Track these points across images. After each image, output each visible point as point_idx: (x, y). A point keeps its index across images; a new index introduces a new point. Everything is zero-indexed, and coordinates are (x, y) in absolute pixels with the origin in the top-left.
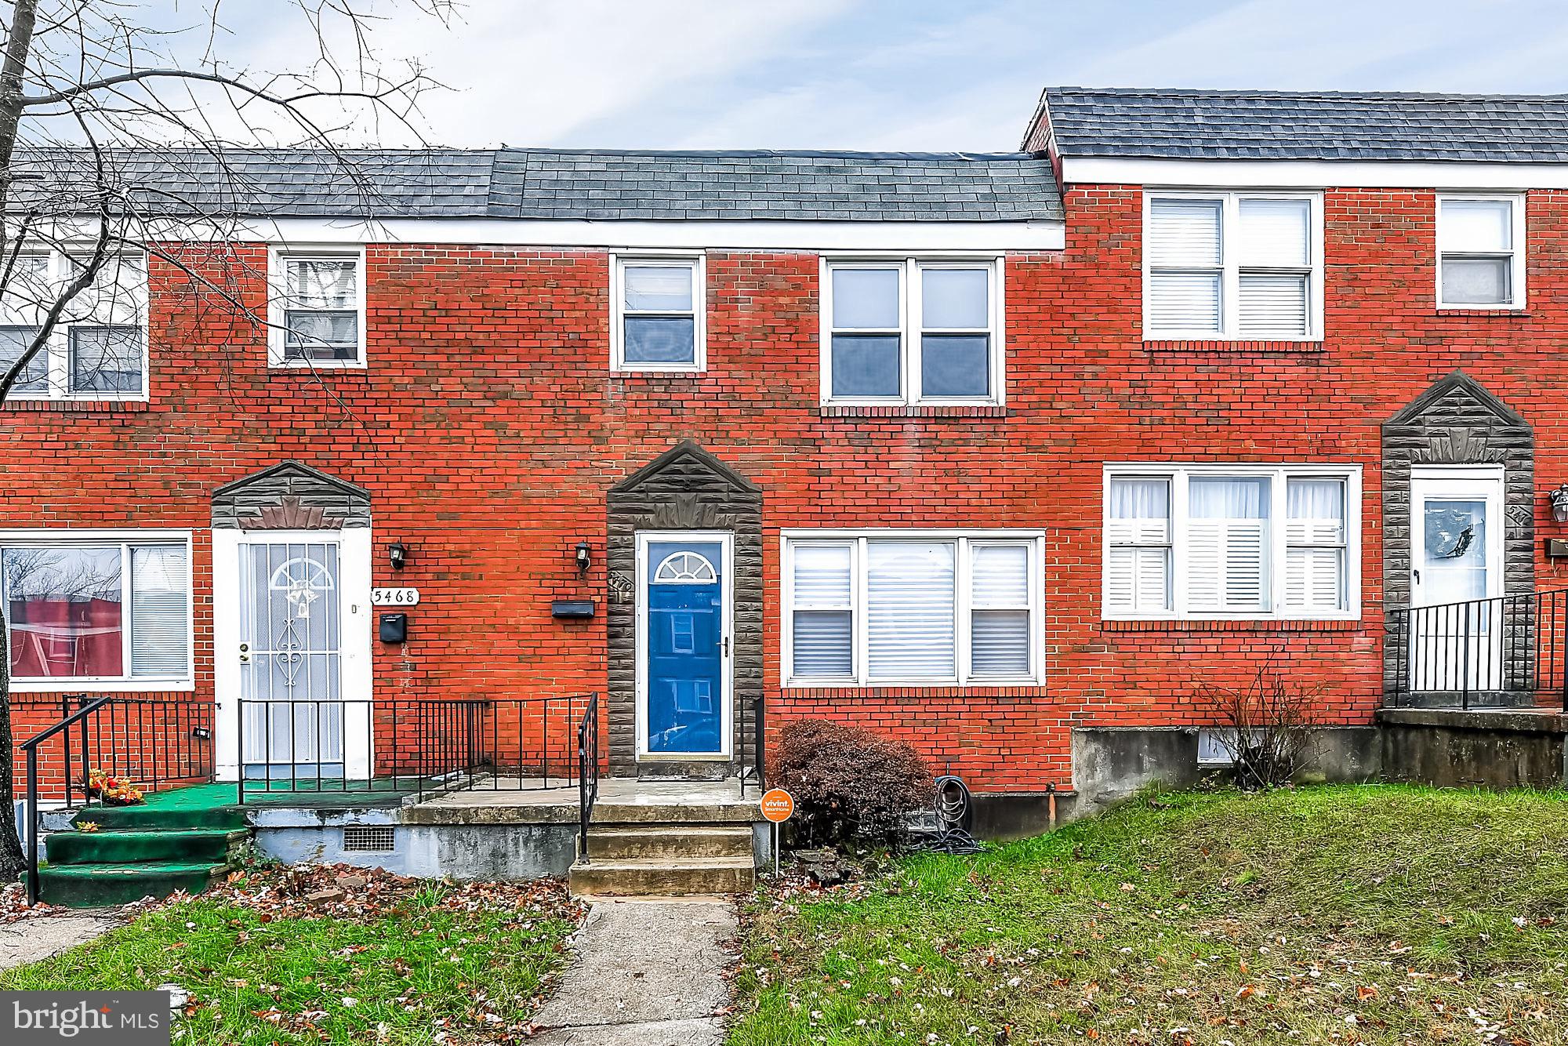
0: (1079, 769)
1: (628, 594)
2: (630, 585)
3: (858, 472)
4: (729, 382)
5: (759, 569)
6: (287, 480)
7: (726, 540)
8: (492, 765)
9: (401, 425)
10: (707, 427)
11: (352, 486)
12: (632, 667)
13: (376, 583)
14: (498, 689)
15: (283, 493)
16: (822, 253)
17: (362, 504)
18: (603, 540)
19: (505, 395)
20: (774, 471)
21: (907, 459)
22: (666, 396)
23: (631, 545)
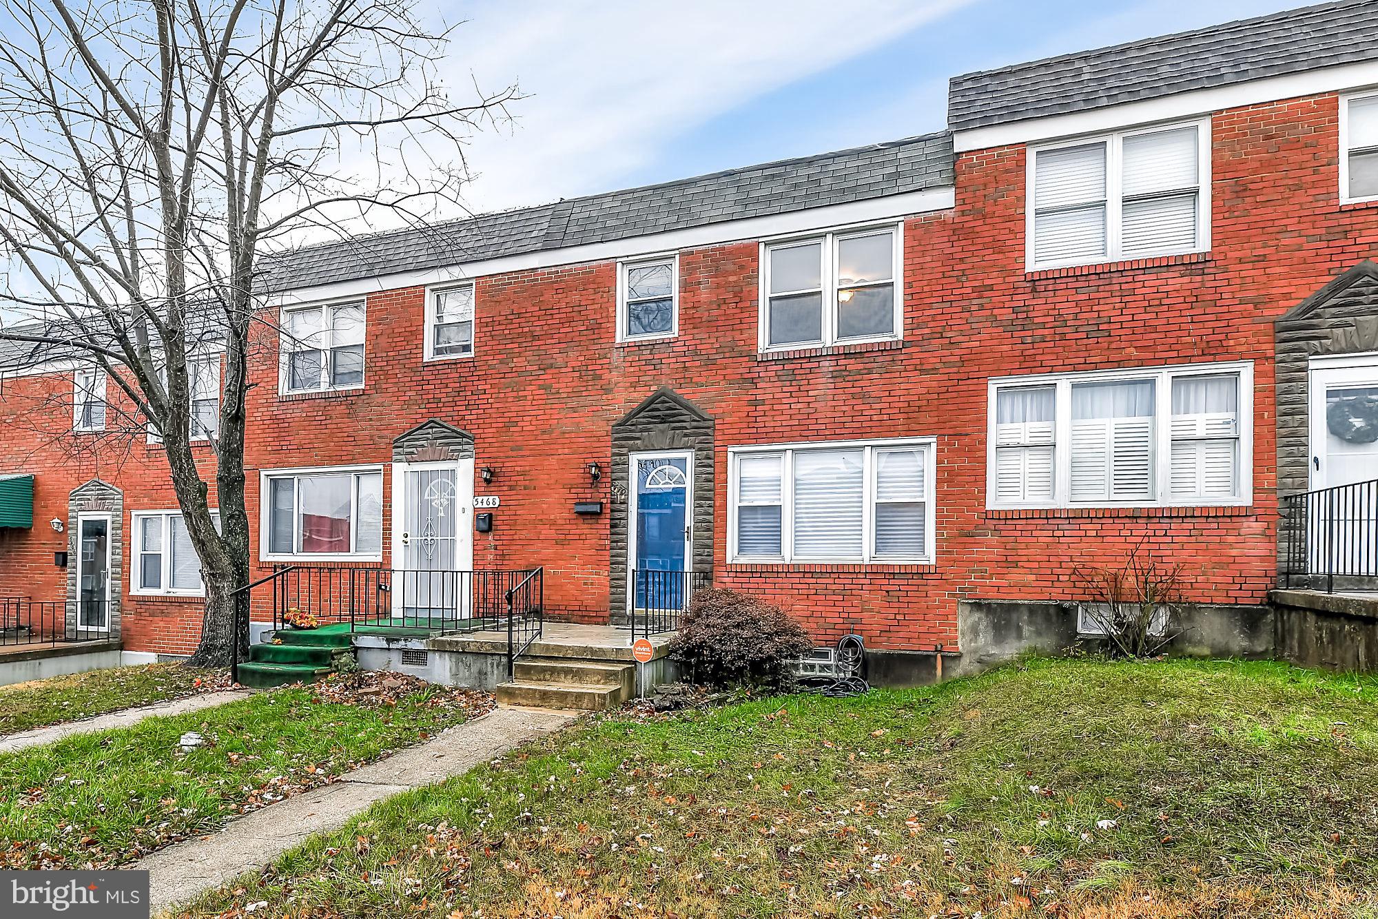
0: (963, 634)
1: (623, 497)
2: (625, 491)
3: (785, 401)
4: (693, 342)
5: (711, 476)
6: (430, 430)
7: (689, 455)
8: (538, 613)
9: (493, 391)
10: (678, 376)
11: (464, 432)
12: (626, 548)
13: (477, 493)
14: (544, 562)
15: (428, 439)
16: (760, 240)
17: (468, 444)
18: (608, 460)
19: (551, 366)
20: (723, 404)
21: (822, 387)
22: (650, 357)
23: (626, 463)
